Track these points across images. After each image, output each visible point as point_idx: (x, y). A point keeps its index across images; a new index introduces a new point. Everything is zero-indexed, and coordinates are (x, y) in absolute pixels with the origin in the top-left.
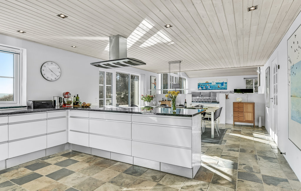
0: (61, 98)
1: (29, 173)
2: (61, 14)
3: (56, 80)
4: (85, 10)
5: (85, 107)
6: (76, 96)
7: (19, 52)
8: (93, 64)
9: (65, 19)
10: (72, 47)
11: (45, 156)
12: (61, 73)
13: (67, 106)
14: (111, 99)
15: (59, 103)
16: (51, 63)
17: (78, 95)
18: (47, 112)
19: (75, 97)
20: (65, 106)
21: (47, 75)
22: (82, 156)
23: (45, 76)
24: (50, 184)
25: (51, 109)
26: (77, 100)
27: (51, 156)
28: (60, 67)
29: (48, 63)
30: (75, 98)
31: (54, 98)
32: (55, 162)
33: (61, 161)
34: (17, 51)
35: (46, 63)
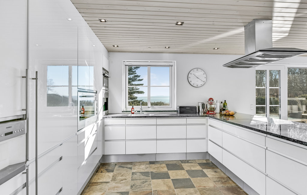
0: (204, 104)
1: (164, 172)
2: (177, 22)
3: (202, 86)
4: (191, 9)
5: (228, 115)
6: (224, 102)
7: (172, 64)
8: (225, 65)
9: (184, 25)
10: (214, 49)
11: (185, 159)
12: (206, 78)
13: (210, 113)
14: (279, 106)
15: (202, 110)
16: (196, 69)
17: (225, 101)
18: (187, 118)
19: (222, 103)
20: (209, 113)
21: (194, 81)
22: (215, 172)
23: (192, 83)
24: (168, 189)
25: (194, 115)
26: (224, 107)
27: (190, 161)
28: (205, 73)
29: (194, 70)
30: (222, 105)
31: (198, 104)
32: (188, 168)
33: (194, 169)
34: (171, 64)
35: (192, 71)
